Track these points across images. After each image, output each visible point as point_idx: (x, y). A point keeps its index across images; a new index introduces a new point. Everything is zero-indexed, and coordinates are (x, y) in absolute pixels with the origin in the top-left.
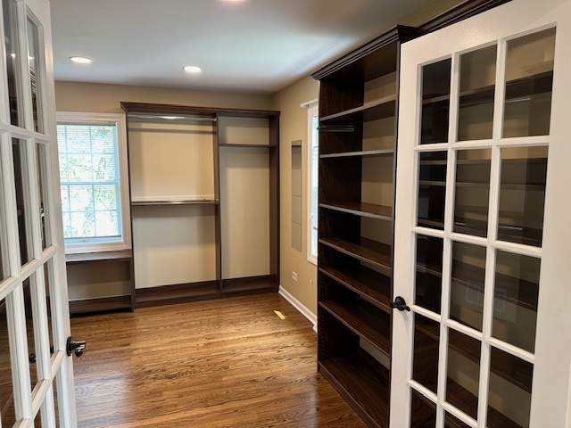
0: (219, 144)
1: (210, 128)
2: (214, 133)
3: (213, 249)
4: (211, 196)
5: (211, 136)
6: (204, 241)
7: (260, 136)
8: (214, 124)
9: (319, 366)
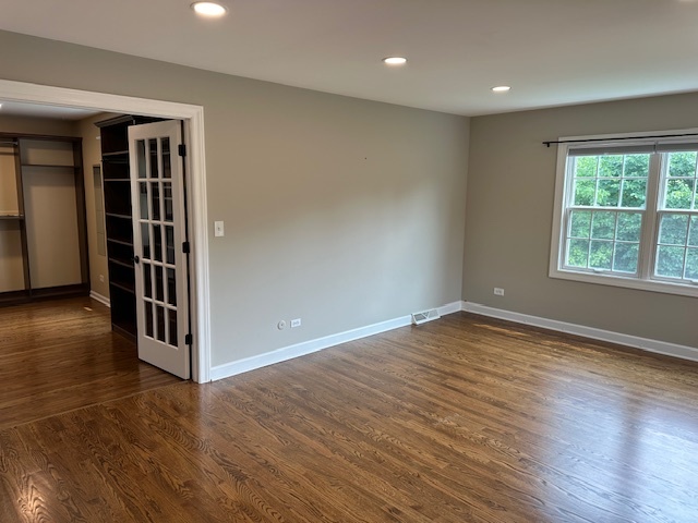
0: (21, 164)
1: (12, 150)
2: (15, 154)
3: (20, 261)
4: (15, 213)
5: (13, 157)
6: (10, 254)
7: (65, 158)
8: (15, 147)
9: (113, 326)
